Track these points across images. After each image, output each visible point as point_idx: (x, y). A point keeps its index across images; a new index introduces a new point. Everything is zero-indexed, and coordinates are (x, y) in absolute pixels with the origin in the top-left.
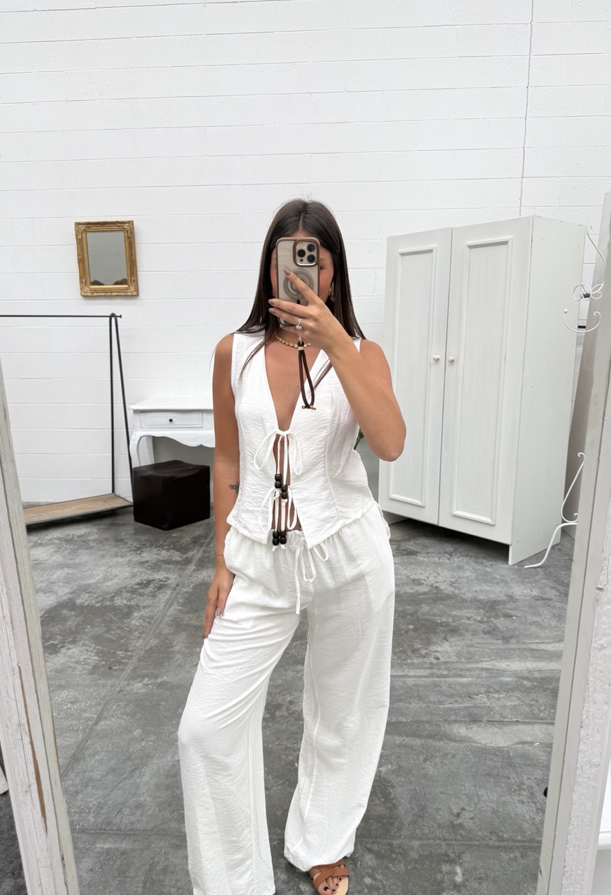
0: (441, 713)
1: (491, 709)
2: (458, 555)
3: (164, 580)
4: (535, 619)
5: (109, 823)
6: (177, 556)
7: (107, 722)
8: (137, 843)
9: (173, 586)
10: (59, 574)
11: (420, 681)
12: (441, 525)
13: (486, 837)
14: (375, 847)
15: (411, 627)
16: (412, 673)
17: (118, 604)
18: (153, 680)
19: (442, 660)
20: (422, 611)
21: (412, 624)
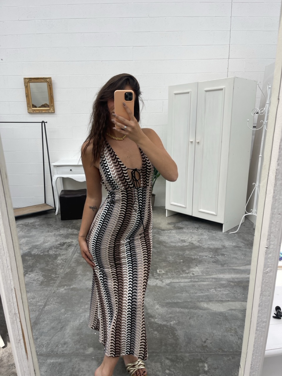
0: (196, 298)
1: (217, 295)
2: (201, 228)
3: (71, 242)
4: (235, 256)
5: (52, 351)
6: (75, 232)
7: (49, 307)
8: (65, 359)
9: (75, 245)
10: (23, 240)
11: (186, 284)
12: (193, 216)
13: (217, 350)
14: (170, 357)
15: (182, 261)
16: (183, 280)
17: (51, 254)
18: (69, 287)
19: (195, 274)
20: (186, 254)
21: (182, 260)
